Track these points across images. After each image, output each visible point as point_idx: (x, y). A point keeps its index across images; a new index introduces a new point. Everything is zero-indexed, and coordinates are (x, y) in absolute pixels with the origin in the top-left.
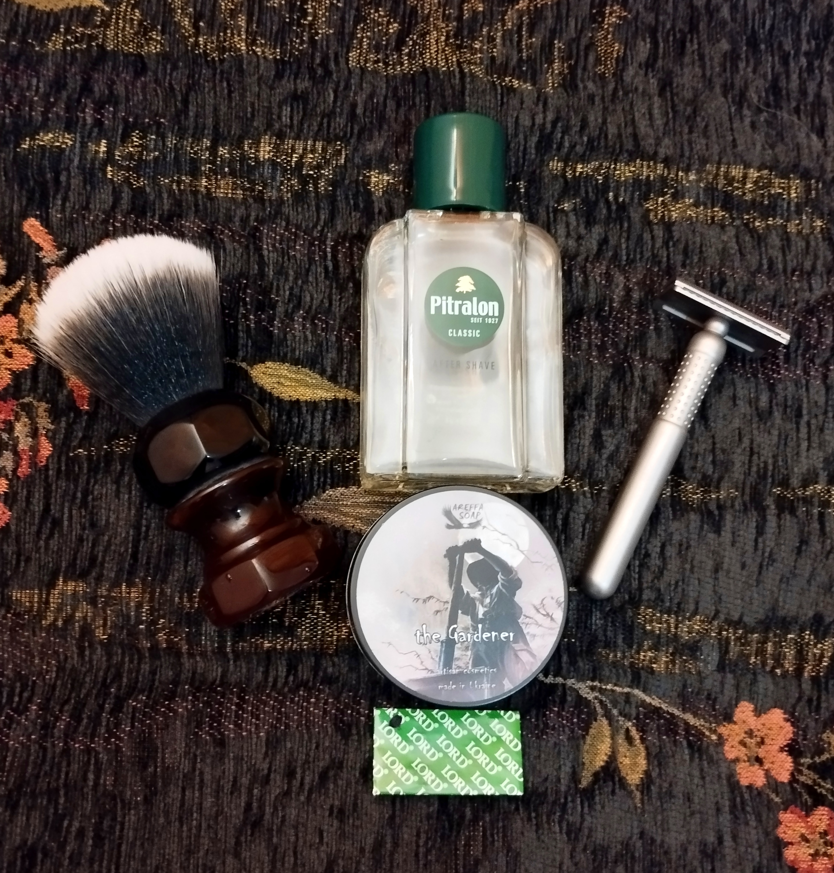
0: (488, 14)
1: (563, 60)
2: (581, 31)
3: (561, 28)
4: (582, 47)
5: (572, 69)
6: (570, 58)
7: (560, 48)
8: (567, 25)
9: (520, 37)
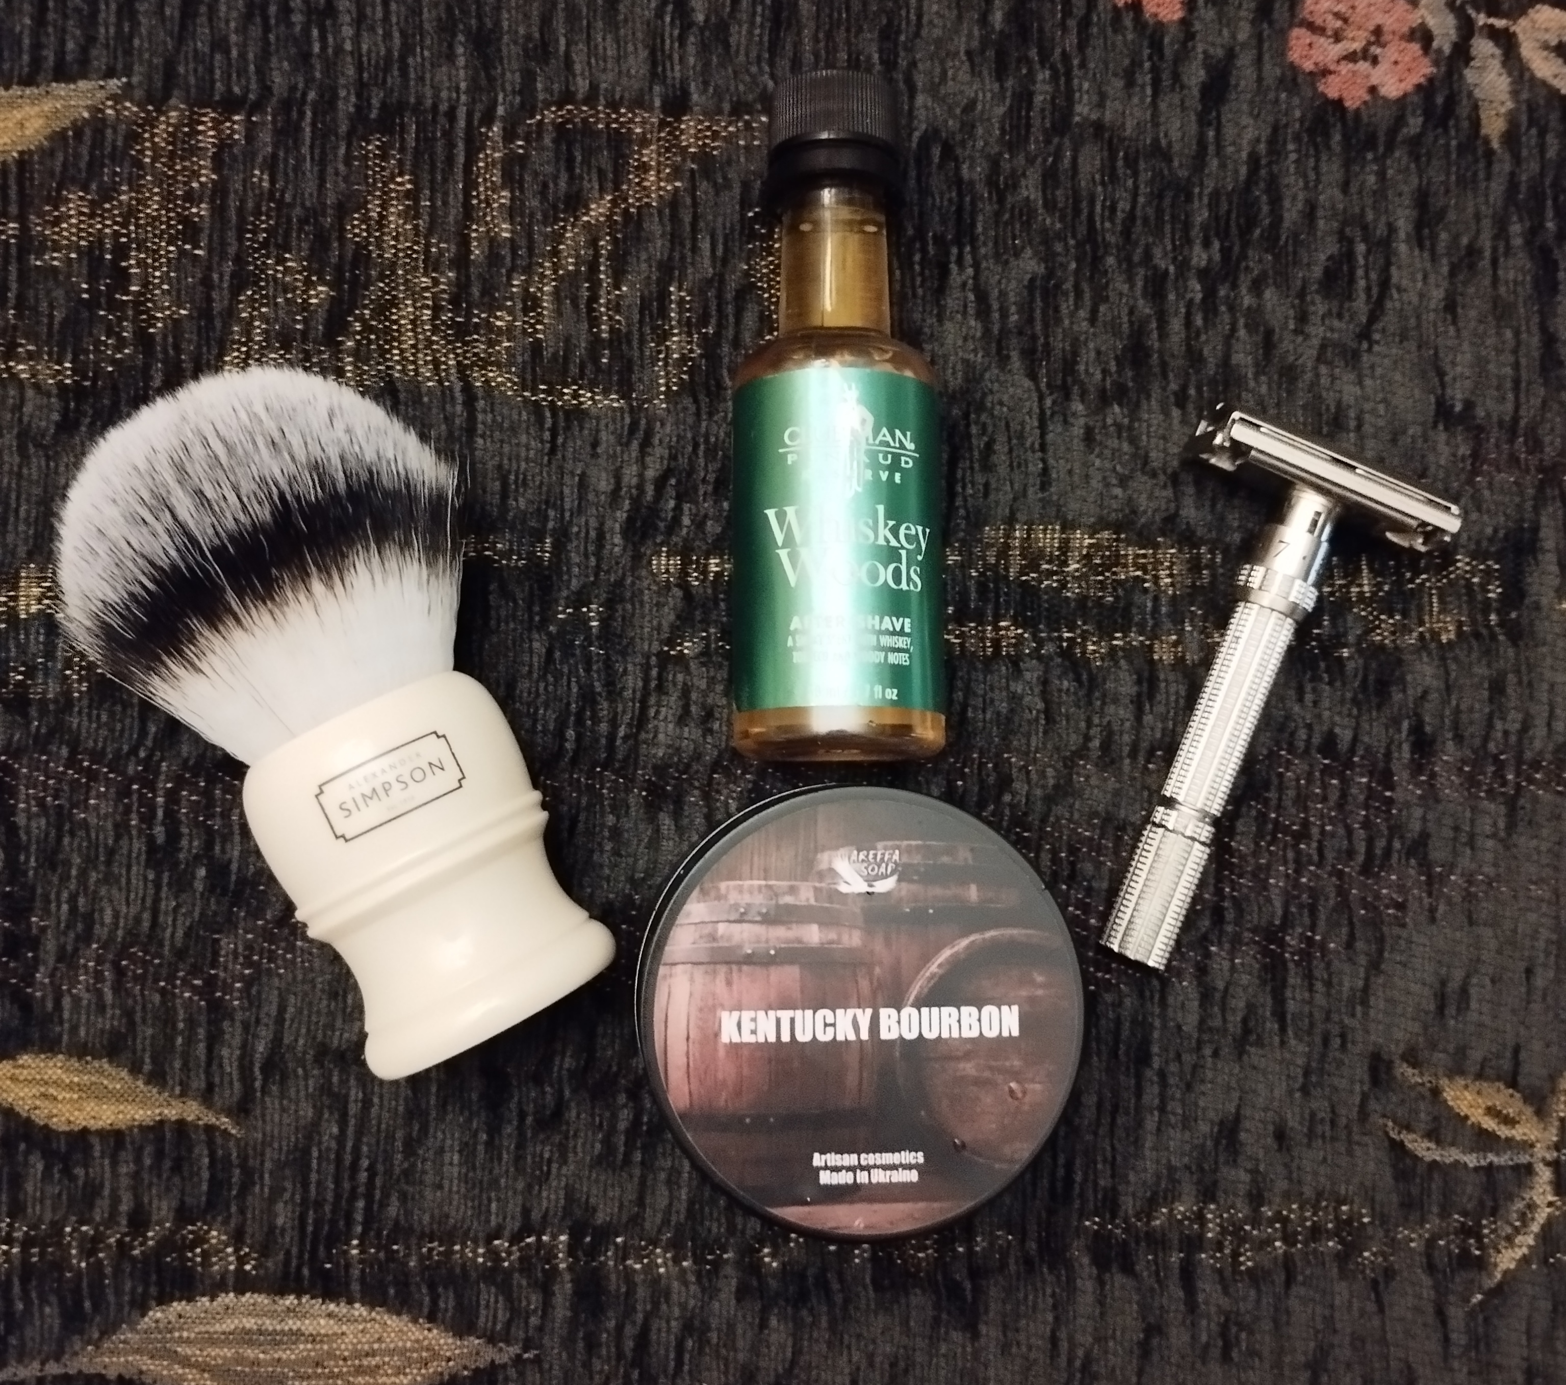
0: (523, 242)
1: (688, 327)
2: (725, 261)
3: (683, 258)
4: (729, 296)
5: (710, 346)
6: (704, 320)
7: (681, 302)
8: (695, 249)
9: (595, 285)
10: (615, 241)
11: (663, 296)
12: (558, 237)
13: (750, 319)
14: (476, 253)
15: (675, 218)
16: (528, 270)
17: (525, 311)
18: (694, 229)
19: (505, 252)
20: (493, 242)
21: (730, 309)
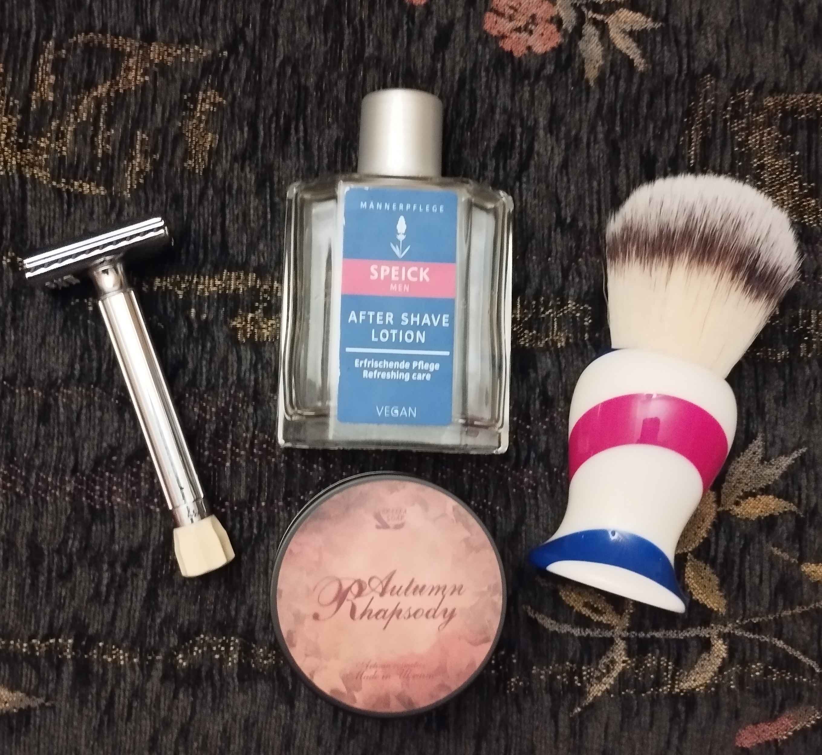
10: (109, 106)
11: (133, 136)
12: (78, 103)
13: (179, 152)
14: (34, 106)
15: (143, 95)
16: (61, 118)
17: (57, 139)
18: (154, 101)
19: (50, 108)
20: (43, 102)
21: (170, 146)
